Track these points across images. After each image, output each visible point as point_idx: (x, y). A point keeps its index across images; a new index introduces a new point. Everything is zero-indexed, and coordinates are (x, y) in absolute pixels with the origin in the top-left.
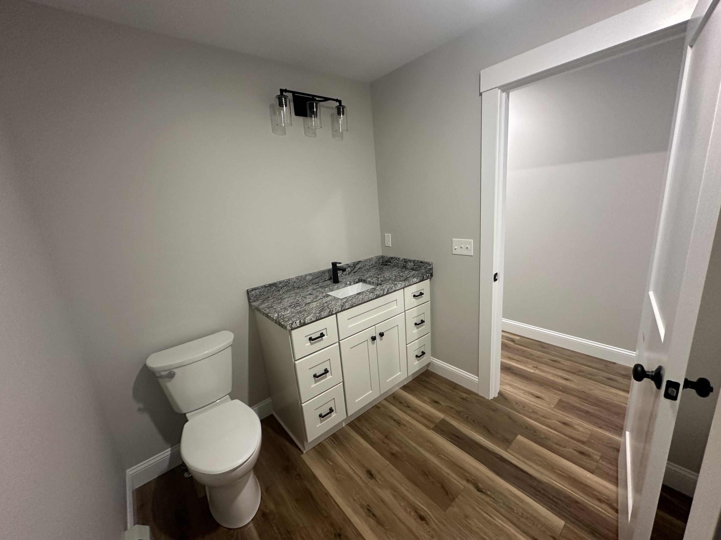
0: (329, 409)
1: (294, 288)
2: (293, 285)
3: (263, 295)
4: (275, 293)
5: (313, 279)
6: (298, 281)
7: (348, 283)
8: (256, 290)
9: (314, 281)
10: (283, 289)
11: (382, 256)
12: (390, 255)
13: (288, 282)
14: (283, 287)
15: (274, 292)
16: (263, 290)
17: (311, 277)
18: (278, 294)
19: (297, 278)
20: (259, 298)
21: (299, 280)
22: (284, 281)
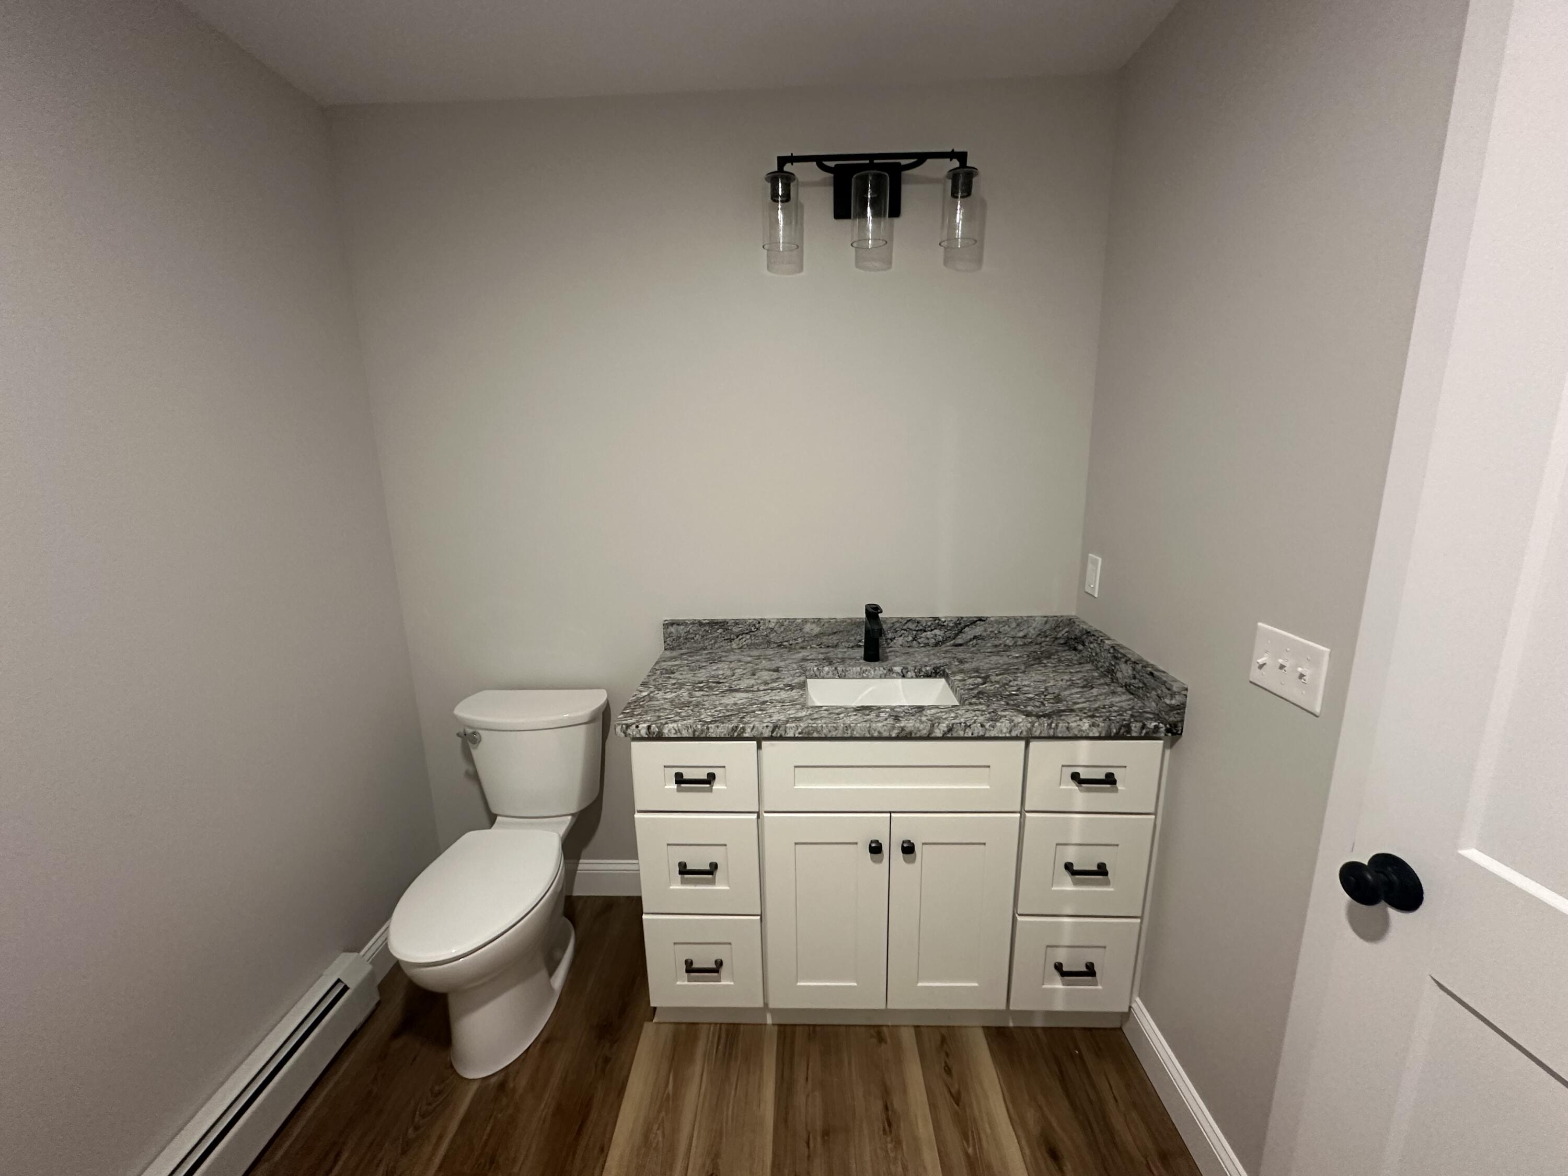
0: (714, 960)
1: (769, 642)
2: (767, 636)
3: (693, 640)
4: (721, 644)
5: (822, 634)
6: (782, 629)
7: (898, 669)
8: (678, 625)
9: (825, 640)
10: (742, 638)
11: (1070, 620)
12: (1093, 623)
13: (754, 625)
14: (742, 635)
15: (719, 640)
16: (694, 630)
17: (819, 629)
18: (729, 647)
19: (780, 623)
20: (683, 644)
21: (785, 629)
22: (745, 621)
